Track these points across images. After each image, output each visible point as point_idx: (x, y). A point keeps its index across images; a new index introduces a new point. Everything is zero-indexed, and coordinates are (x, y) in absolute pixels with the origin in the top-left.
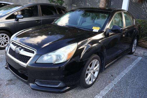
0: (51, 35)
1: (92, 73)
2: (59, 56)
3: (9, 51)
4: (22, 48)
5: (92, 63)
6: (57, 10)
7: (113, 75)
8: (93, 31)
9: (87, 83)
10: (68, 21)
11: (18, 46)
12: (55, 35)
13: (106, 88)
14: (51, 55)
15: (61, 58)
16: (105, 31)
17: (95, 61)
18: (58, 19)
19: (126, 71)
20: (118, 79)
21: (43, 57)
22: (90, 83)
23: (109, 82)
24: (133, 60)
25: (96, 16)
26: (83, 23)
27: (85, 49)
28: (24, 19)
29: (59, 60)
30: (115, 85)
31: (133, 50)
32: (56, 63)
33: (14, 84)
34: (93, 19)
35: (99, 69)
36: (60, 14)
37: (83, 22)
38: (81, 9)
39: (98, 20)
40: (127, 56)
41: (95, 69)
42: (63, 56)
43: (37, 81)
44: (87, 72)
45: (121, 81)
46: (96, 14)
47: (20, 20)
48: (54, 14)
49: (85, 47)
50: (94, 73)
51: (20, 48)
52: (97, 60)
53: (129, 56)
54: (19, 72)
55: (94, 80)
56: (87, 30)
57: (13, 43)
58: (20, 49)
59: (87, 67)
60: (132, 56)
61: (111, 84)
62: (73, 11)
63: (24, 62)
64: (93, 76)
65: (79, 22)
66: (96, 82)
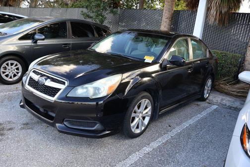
0: (83, 64)
1: (141, 118)
2: (97, 89)
3: (29, 82)
4: (48, 77)
5: (140, 103)
6: (96, 30)
7: (171, 125)
8: (145, 61)
9: (133, 130)
10: (111, 47)
11: (42, 75)
12: (90, 65)
13: (160, 139)
14: (87, 88)
15: (100, 92)
16: (160, 62)
17: (145, 102)
18: (96, 43)
19: (191, 122)
20: (177, 130)
21: (77, 89)
22: (138, 131)
23: (164, 134)
24: (204, 109)
25: (153, 42)
26: (134, 52)
27: (131, 83)
28: (45, 41)
29: (97, 94)
30: (171, 137)
31: (206, 96)
32: (94, 97)
33: (32, 129)
34: (149, 45)
35: (150, 113)
36: (99, 36)
37: (134, 50)
38: (131, 31)
39: (157, 48)
40: (196, 103)
41: (144, 112)
42: (102, 89)
43: (67, 121)
44: (133, 115)
45: (181, 133)
46: (154, 39)
47: (39, 42)
48: (90, 36)
49: (132, 81)
50: (144, 118)
51: (45, 77)
52: (147, 101)
53: (199, 103)
54: (41, 110)
55: (143, 128)
56: (137, 60)
57: (34, 72)
58: (46, 79)
59: (134, 108)
60: (203, 104)
61: (166, 135)
62: (119, 33)
63: (50, 95)
64: (142, 122)
65: (127, 50)
66: (146, 131)
